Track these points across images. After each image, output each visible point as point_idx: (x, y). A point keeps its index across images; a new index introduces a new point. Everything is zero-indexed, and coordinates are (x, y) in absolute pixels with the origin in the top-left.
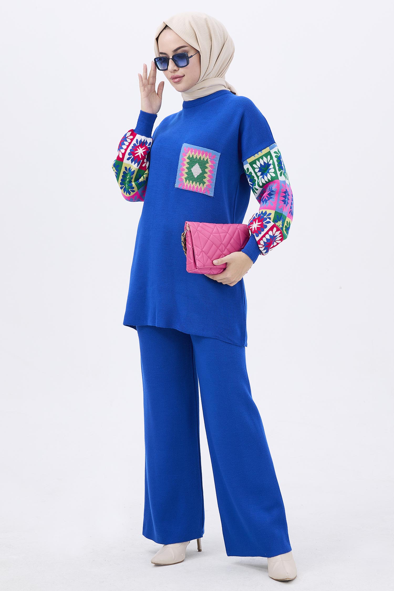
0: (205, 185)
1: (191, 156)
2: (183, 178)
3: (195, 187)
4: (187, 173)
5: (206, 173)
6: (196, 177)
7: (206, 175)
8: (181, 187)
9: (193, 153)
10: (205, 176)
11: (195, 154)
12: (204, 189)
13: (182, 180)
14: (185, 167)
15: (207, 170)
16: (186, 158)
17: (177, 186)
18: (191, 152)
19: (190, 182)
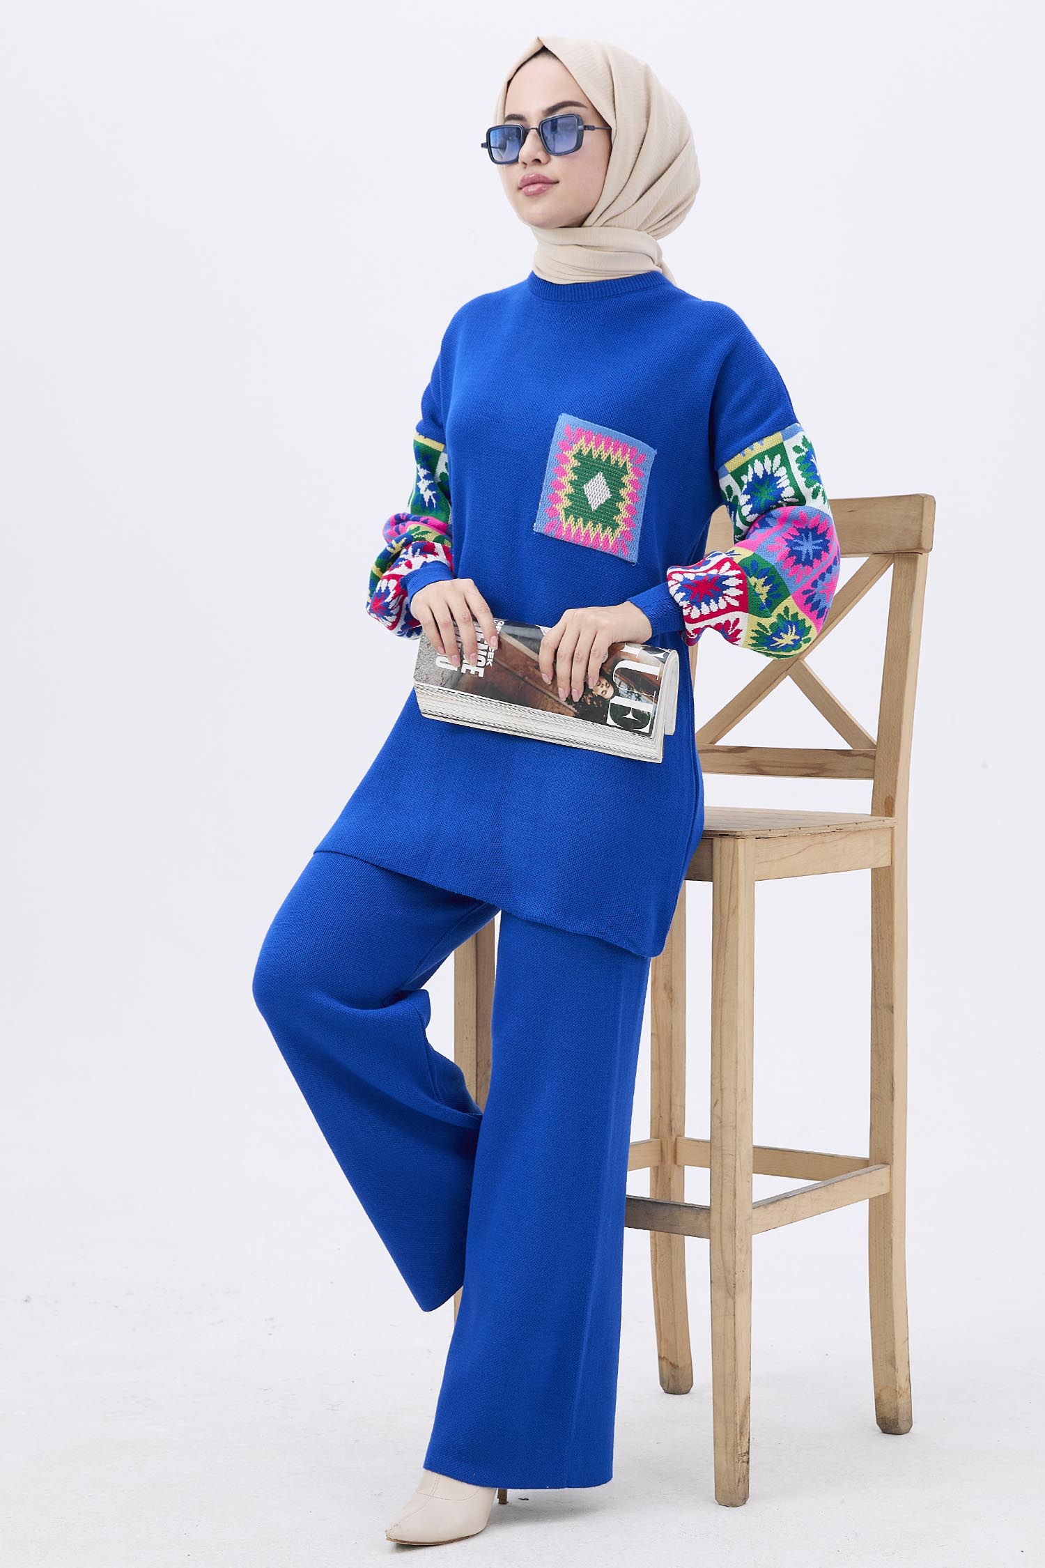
0: (617, 532)
1: (585, 453)
2: (560, 507)
3: (592, 535)
4: (570, 496)
5: (623, 500)
6: (594, 508)
7: (621, 506)
8: (552, 533)
9: (592, 443)
10: (618, 508)
11: (596, 448)
12: (616, 543)
13: (555, 513)
14: (564, 480)
15: (623, 492)
16: (570, 454)
17: (539, 527)
18: (588, 441)
19: (578, 520)
